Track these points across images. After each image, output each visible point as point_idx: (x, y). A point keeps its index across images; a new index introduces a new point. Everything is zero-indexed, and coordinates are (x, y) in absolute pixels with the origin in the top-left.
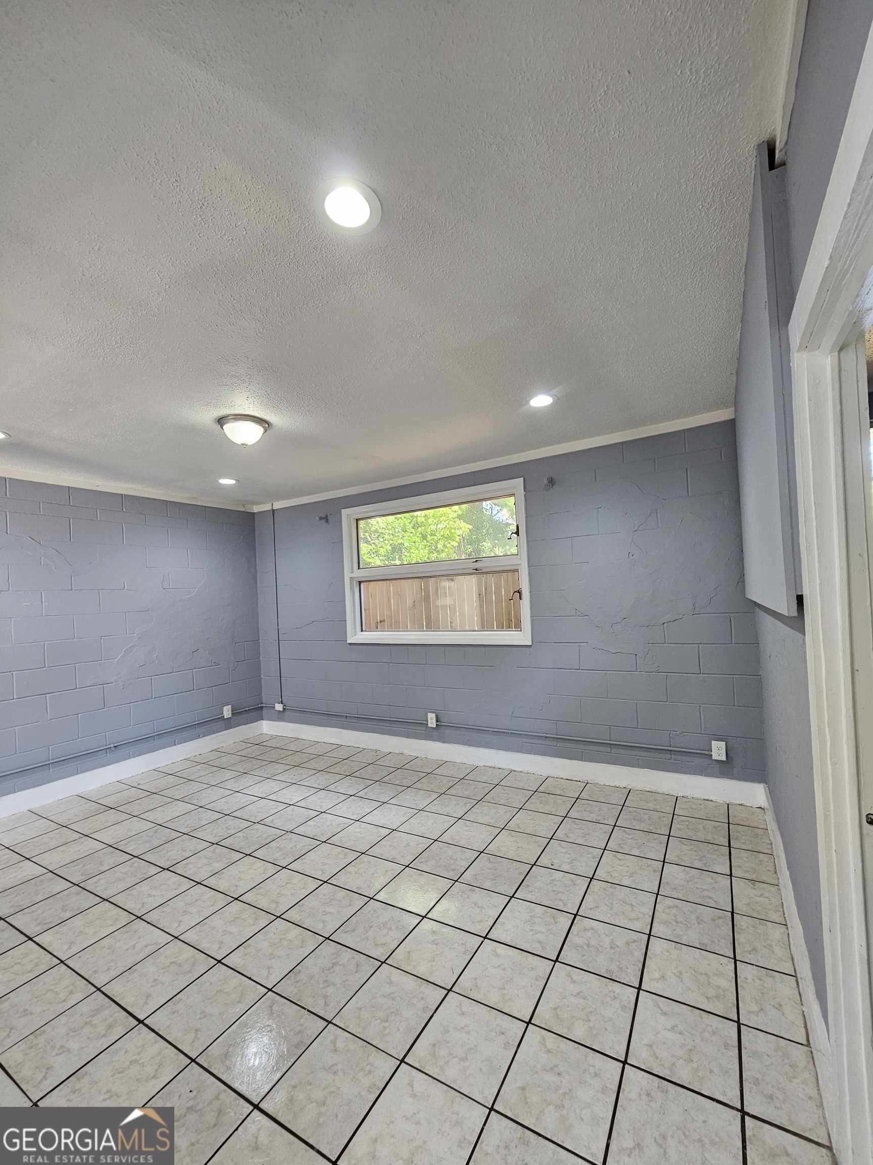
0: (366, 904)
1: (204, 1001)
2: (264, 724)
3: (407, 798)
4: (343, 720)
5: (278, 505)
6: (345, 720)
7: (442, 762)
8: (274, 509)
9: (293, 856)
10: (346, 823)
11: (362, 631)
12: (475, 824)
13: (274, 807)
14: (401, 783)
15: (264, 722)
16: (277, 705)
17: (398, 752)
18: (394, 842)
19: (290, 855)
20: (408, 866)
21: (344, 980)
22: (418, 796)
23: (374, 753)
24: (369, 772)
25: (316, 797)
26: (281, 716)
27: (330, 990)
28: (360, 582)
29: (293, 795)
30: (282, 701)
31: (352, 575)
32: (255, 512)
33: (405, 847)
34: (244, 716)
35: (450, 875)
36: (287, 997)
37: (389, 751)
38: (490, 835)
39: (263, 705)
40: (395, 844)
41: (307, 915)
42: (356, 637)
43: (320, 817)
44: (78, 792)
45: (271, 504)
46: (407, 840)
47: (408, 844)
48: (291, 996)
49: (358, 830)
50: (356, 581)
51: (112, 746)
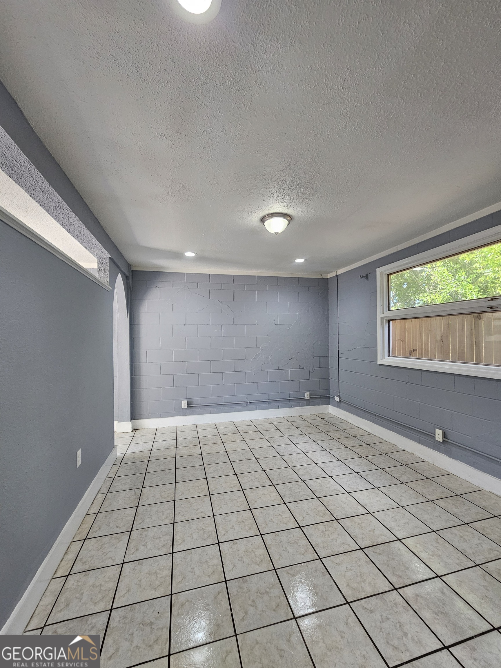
0: (314, 560)
1: (198, 562)
2: (330, 407)
3: (397, 492)
4: (373, 416)
5: (340, 271)
6: (375, 417)
7: (446, 472)
8: (338, 274)
9: (294, 498)
10: (339, 491)
11: (389, 356)
12: (447, 545)
13: (305, 461)
14: (399, 477)
15: (330, 406)
16: (336, 397)
17: (410, 452)
18: (363, 523)
19: (293, 497)
20: (362, 549)
21: (264, 610)
22: (406, 493)
23: (391, 447)
24: (378, 460)
25: (333, 464)
26: (339, 405)
27: (251, 610)
28: (389, 321)
29: (320, 457)
30: (339, 395)
31: (382, 315)
32: (328, 278)
33: (370, 531)
34: (317, 400)
35: (393, 580)
36: (229, 594)
37: (403, 448)
38: (458, 564)
39: (330, 396)
40: (363, 525)
41: (275, 544)
42: (384, 360)
43: (326, 480)
44: (234, 421)
45: (336, 271)
46: (374, 527)
47: (373, 531)
48: (231, 595)
49: (344, 500)
50: (386, 320)
51: (248, 402)
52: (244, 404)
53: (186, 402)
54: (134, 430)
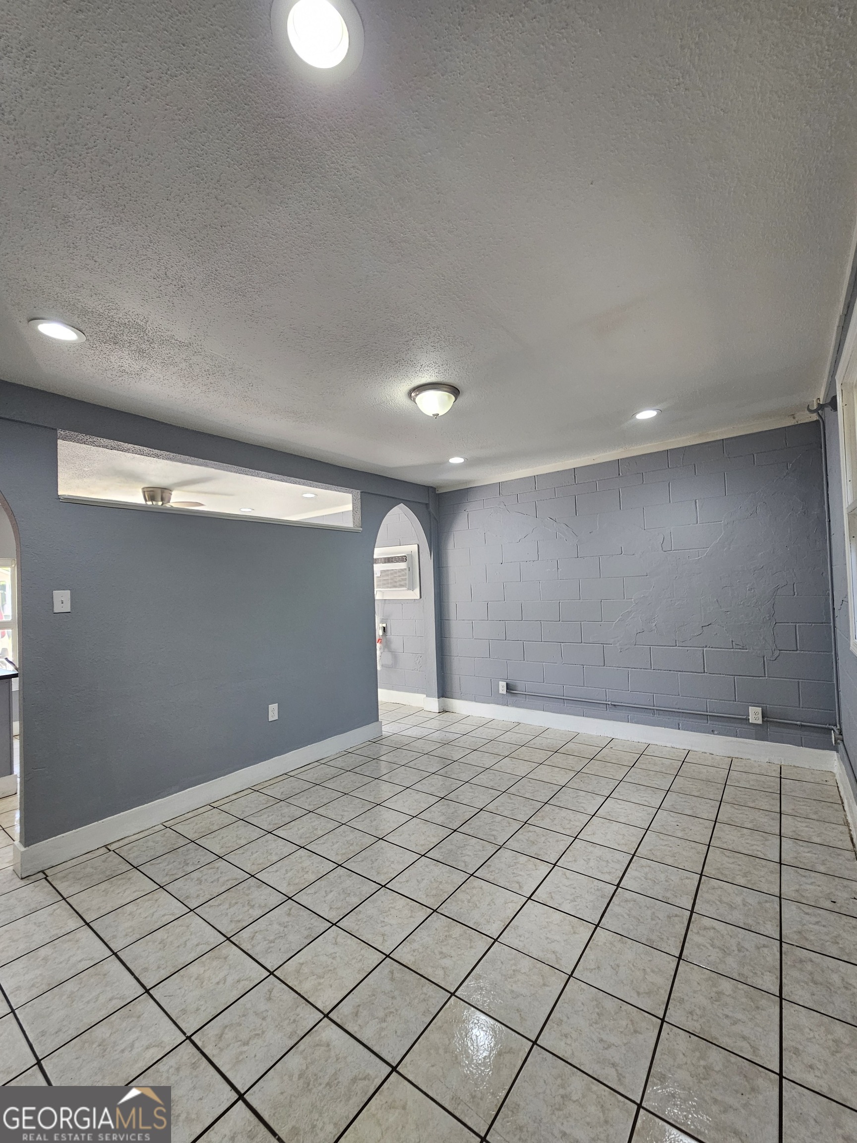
2: (835, 757)
32: (817, 418)
51: (609, 703)
52: (601, 706)
53: (504, 684)
54: (443, 711)
